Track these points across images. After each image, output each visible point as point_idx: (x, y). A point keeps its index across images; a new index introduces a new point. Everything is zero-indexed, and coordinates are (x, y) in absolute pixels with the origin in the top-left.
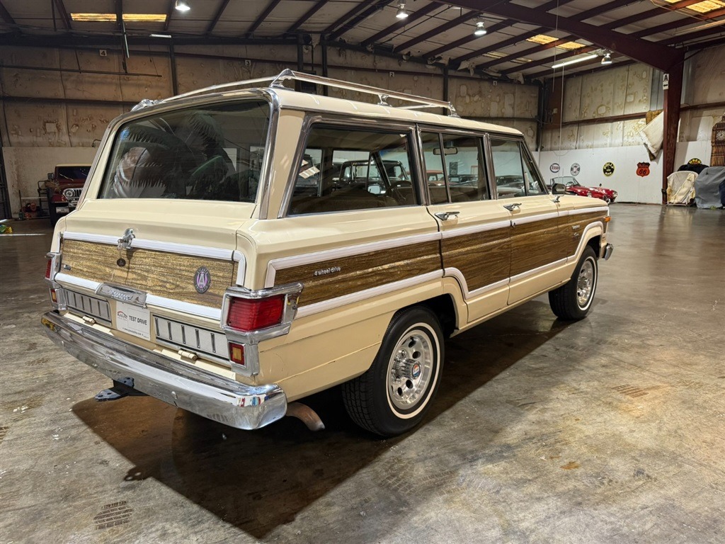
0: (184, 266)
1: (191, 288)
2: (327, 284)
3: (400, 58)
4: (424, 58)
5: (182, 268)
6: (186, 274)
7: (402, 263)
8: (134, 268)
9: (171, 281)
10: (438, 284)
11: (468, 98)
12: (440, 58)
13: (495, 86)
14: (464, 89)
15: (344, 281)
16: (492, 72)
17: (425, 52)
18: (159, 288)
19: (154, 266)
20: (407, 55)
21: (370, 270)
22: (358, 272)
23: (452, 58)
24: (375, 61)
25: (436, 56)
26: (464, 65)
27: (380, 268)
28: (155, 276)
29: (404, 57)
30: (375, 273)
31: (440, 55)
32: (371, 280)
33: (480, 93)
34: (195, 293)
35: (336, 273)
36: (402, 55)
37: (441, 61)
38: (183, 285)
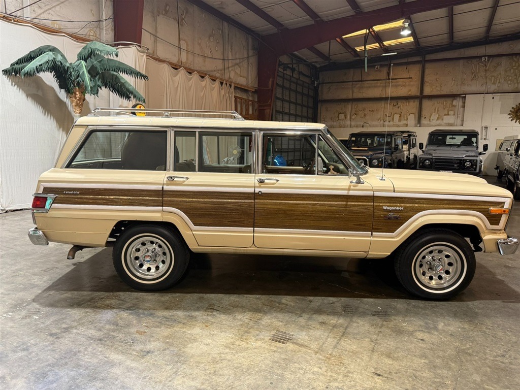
2: (70, 198)
7: (126, 197)
10: (159, 215)
15: (80, 198)
21: (100, 197)
22: (91, 196)
27: (107, 197)
30: (103, 199)
32: (99, 201)
35: (78, 194)
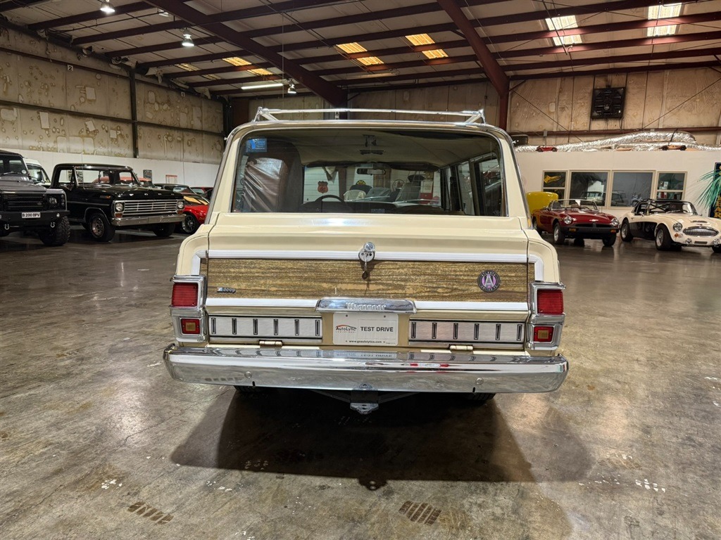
0: (461, 271)
1: (475, 289)
3: (79, 51)
4: (108, 57)
5: (458, 273)
6: (466, 278)
8: (380, 279)
9: (445, 286)
11: (156, 105)
12: (126, 60)
13: (183, 98)
14: (152, 96)
16: (180, 82)
17: (109, 50)
18: (427, 294)
19: (414, 275)
20: (88, 49)
23: (140, 62)
24: (47, 49)
25: (122, 57)
26: (152, 71)
28: (418, 284)
29: (84, 51)
31: (127, 57)
33: (169, 102)
34: (482, 293)
36: (81, 49)
37: (127, 63)
38: (463, 288)
